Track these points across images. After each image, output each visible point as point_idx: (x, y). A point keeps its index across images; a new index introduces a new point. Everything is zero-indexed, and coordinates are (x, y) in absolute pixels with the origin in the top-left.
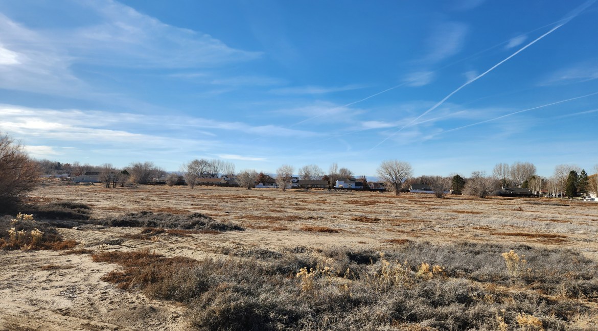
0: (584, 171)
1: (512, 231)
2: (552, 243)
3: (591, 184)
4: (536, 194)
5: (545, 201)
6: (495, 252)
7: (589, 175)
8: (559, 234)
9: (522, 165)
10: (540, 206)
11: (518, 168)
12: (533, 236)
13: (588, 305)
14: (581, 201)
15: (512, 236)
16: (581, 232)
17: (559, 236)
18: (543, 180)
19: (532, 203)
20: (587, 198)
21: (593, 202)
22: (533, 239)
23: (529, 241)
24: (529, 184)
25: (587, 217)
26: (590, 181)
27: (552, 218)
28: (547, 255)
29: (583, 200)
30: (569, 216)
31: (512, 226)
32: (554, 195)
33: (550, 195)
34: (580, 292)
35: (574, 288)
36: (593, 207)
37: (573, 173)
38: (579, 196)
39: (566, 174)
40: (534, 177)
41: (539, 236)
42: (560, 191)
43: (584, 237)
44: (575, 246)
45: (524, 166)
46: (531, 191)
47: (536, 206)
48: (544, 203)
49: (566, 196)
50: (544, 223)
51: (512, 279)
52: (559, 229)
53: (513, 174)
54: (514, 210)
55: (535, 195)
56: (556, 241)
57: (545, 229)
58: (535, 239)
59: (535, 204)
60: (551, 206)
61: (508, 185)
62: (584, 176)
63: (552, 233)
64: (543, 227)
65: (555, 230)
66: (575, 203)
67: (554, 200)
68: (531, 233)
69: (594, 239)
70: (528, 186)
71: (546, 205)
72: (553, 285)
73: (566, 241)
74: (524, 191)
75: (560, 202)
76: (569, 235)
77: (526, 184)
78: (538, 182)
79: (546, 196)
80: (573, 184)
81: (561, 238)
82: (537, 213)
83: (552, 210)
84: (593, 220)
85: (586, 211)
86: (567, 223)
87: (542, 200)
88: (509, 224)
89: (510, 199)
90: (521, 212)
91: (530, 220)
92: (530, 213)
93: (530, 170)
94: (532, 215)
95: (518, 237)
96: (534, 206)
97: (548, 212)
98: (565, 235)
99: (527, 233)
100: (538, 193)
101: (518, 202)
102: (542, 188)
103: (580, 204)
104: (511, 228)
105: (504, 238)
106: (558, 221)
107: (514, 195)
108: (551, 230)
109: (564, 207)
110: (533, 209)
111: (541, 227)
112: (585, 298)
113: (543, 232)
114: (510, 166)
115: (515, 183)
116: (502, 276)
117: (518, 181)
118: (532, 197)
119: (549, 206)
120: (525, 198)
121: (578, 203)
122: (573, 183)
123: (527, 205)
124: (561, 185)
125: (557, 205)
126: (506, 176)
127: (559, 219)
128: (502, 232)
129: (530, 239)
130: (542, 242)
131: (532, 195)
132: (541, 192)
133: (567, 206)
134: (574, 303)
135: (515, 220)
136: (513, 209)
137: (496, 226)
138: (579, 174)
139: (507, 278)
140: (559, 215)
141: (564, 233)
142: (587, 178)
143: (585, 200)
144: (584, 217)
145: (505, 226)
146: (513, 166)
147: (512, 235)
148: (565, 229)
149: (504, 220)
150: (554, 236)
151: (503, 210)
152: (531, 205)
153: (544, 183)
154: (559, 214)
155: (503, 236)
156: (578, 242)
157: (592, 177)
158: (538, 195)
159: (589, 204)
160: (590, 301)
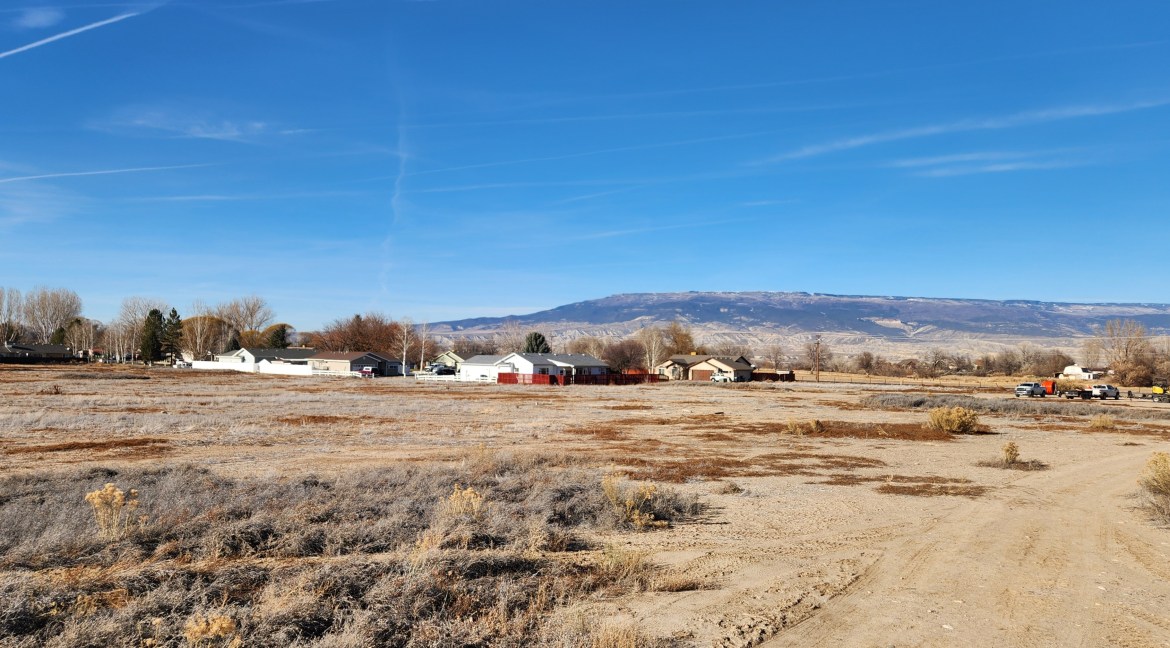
0: (174, 312)
1: (52, 440)
2: (145, 457)
3: (187, 335)
4: (81, 356)
5: (102, 370)
6: (42, 493)
7: (183, 318)
8: (152, 437)
9: (53, 294)
10: (96, 382)
11: (43, 299)
12: (104, 446)
13: (263, 566)
14: (169, 368)
15: (59, 453)
16: (190, 428)
17: (154, 441)
18: (95, 327)
19: (76, 377)
20: (178, 362)
21: (189, 370)
22: (106, 453)
23: (99, 459)
24: (67, 335)
25: (189, 399)
26: (185, 330)
27: (128, 406)
28: (154, 482)
29: (171, 365)
30: (157, 400)
31: (51, 429)
32: (118, 358)
33: (110, 359)
34: (244, 544)
35: (234, 537)
36: (191, 379)
37: (156, 314)
38: (165, 358)
39: (142, 316)
40: (78, 321)
41: (118, 444)
42: (129, 348)
43: (197, 436)
44: (186, 456)
45: (56, 296)
46: (71, 350)
47: (87, 381)
48: (101, 374)
49: (140, 358)
50: (115, 416)
51: (111, 546)
52: (148, 427)
53: (30, 313)
54: (42, 392)
55: (79, 359)
56: (153, 451)
57: (123, 430)
58: (110, 452)
59: (83, 377)
60: (117, 381)
61: (17, 338)
62: (174, 321)
63: (137, 437)
64: (118, 424)
65: (142, 430)
66: (158, 372)
67: (117, 369)
68: (96, 441)
69: (214, 439)
70: (65, 339)
71: (106, 378)
72: (194, 540)
73: (169, 449)
74: (57, 351)
75: (131, 372)
76: (170, 437)
77: (60, 336)
78: (88, 332)
79: (101, 361)
80: (154, 336)
81: (158, 445)
82: (94, 398)
83: (122, 389)
84: (202, 404)
85: (184, 388)
86: (157, 414)
87: (95, 370)
88: (42, 425)
89: (25, 369)
90: (59, 397)
91: (86, 414)
92: (80, 398)
93: (70, 306)
94: (86, 402)
95: (73, 453)
96: (82, 381)
97: (117, 393)
98: (162, 436)
99: (88, 441)
100: (86, 353)
101: (46, 376)
102: (94, 345)
103: (171, 375)
104: (50, 435)
105: (41, 458)
106: (141, 410)
107: (34, 360)
108: (134, 429)
109: (142, 381)
110: (83, 389)
111: (113, 426)
112: (253, 554)
113: (119, 434)
114: (23, 295)
115: (33, 334)
116: (85, 547)
117: (41, 329)
118: (74, 364)
119: (111, 381)
120: (58, 366)
121: (164, 373)
122: (154, 334)
123: (67, 381)
124: (131, 338)
125: (127, 378)
126: (13, 317)
127: (141, 406)
128: (31, 444)
129: (100, 454)
130: (125, 455)
131: (74, 358)
132: (91, 353)
133: (145, 378)
134: (243, 567)
135: (54, 416)
136: (39, 390)
137: (14, 433)
138: (166, 316)
139: (98, 548)
140: (139, 399)
141: (160, 432)
142: (179, 324)
143: (175, 367)
144: (184, 399)
145: (34, 431)
146: (32, 297)
147: (59, 450)
148: (159, 427)
149: (29, 417)
150: (145, 442)
151: (16, 394)
152: (74, 381)
153: (100, 333)
154: (137, 395)
155: (39, 454)
156: (191, 448)
157: (189, 322)
158: (85, 360)
159: (184, 373)
160: (262, 556)
